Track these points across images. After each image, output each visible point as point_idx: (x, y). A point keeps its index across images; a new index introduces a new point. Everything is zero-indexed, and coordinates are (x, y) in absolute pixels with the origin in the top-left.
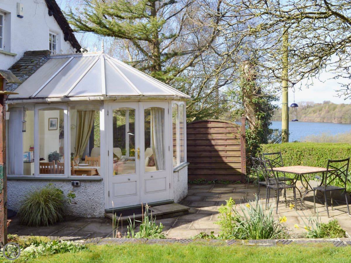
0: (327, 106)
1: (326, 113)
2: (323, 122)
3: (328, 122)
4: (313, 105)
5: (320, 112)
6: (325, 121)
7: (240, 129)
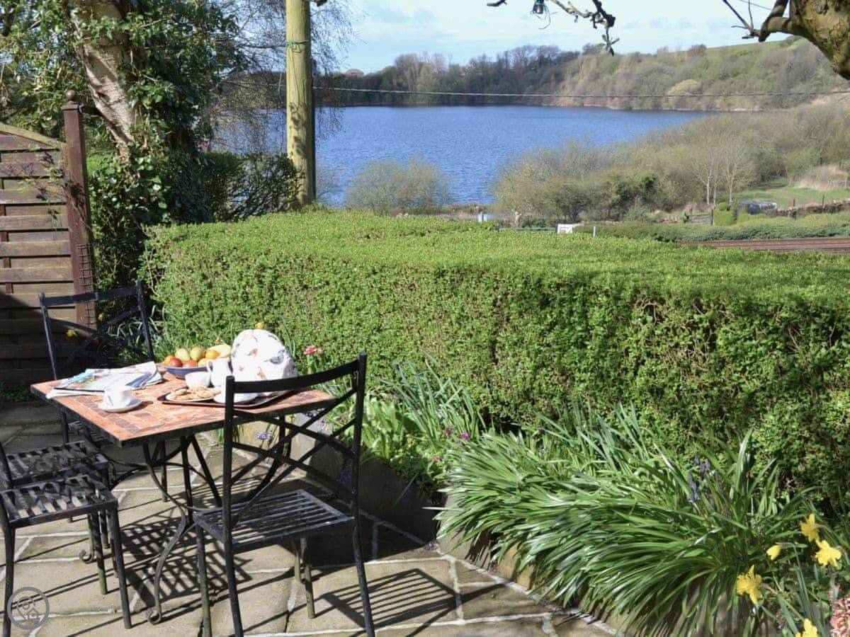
0: (594, 61)
1: (589, 80)
2: (582, 106)
3: (597, 107)
4: (555, 57)
5: (575, 78)
6: (586, 105)
7: (59, 162)
